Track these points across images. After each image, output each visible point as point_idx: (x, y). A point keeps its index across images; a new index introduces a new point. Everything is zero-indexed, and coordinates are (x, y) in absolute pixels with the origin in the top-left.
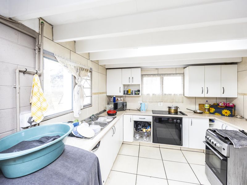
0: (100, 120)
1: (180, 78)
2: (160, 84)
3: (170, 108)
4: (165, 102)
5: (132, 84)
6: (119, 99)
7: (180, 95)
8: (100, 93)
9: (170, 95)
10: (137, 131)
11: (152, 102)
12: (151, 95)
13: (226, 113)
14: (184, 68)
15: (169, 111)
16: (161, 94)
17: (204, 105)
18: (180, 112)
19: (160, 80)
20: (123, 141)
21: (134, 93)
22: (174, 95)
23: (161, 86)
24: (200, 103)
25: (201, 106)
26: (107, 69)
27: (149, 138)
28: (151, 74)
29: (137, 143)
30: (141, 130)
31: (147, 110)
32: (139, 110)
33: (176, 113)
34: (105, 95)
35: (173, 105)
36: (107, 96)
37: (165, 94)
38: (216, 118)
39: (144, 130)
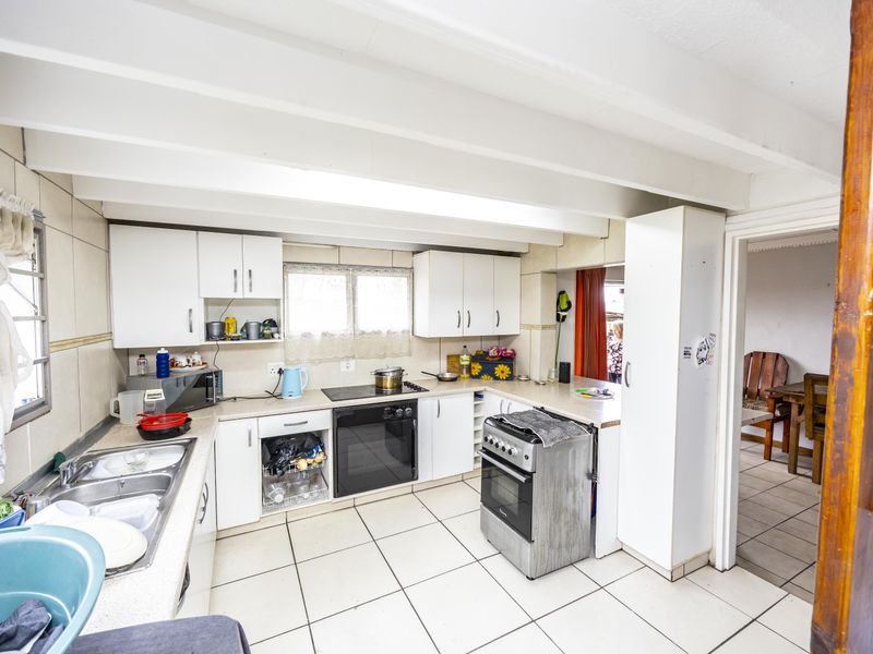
0: (106, 467)
1: (402, 282)
2: (345, 301)
3: (380, 375)
4: (362, 358)
5: (248, 295)
6: (182, 360)
7: (403, 332)
8: (86, 341)
9: (376, 333)
10: (275, 472)
11: (321, 361)
12: (318, 337)
13: (502, 372)
14: (414, 253)
15: (377, 386)
16: (351, 331)
17: (458, 356)
18: (408, 384)
19: (344, 285)
20: (218, 531)
21: (253, 332)
22: (388, 332)
23: (348, 307)
24: (451, 353)
25: (453, 359)
26: (111, 222)
27: (320, 487)
28: (317, 264)
29: (278, 517)
30: (293, 467)
31: (305, 393)
32: (275, 395)
33: (398, 389)
34: (106, 345)
35: (388, 365)
36: (115, 349)
37: (363, 333)
38: (488, 389)
39: (303, 464)
